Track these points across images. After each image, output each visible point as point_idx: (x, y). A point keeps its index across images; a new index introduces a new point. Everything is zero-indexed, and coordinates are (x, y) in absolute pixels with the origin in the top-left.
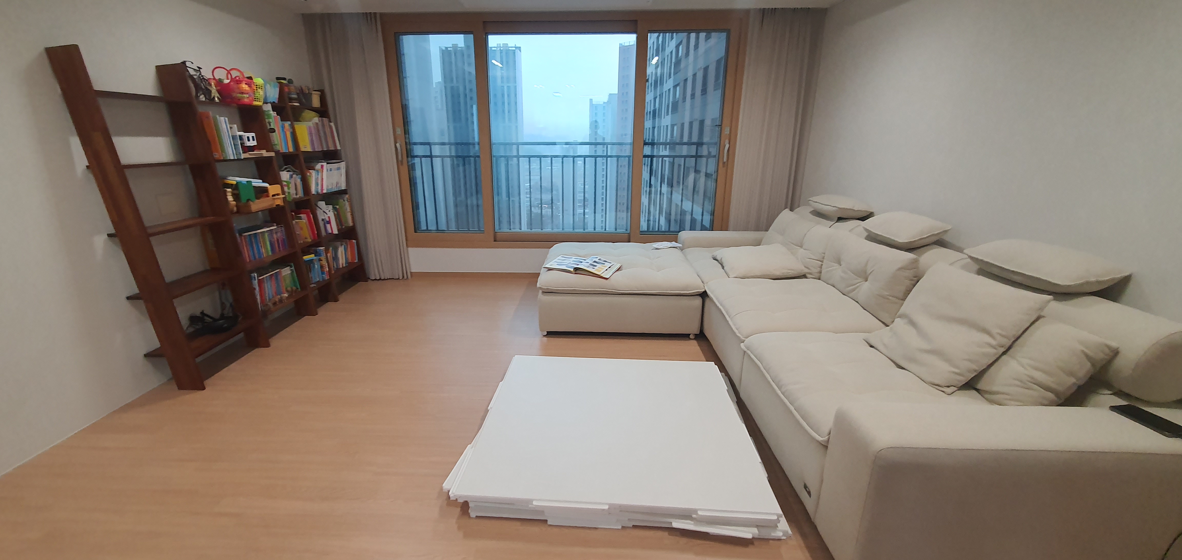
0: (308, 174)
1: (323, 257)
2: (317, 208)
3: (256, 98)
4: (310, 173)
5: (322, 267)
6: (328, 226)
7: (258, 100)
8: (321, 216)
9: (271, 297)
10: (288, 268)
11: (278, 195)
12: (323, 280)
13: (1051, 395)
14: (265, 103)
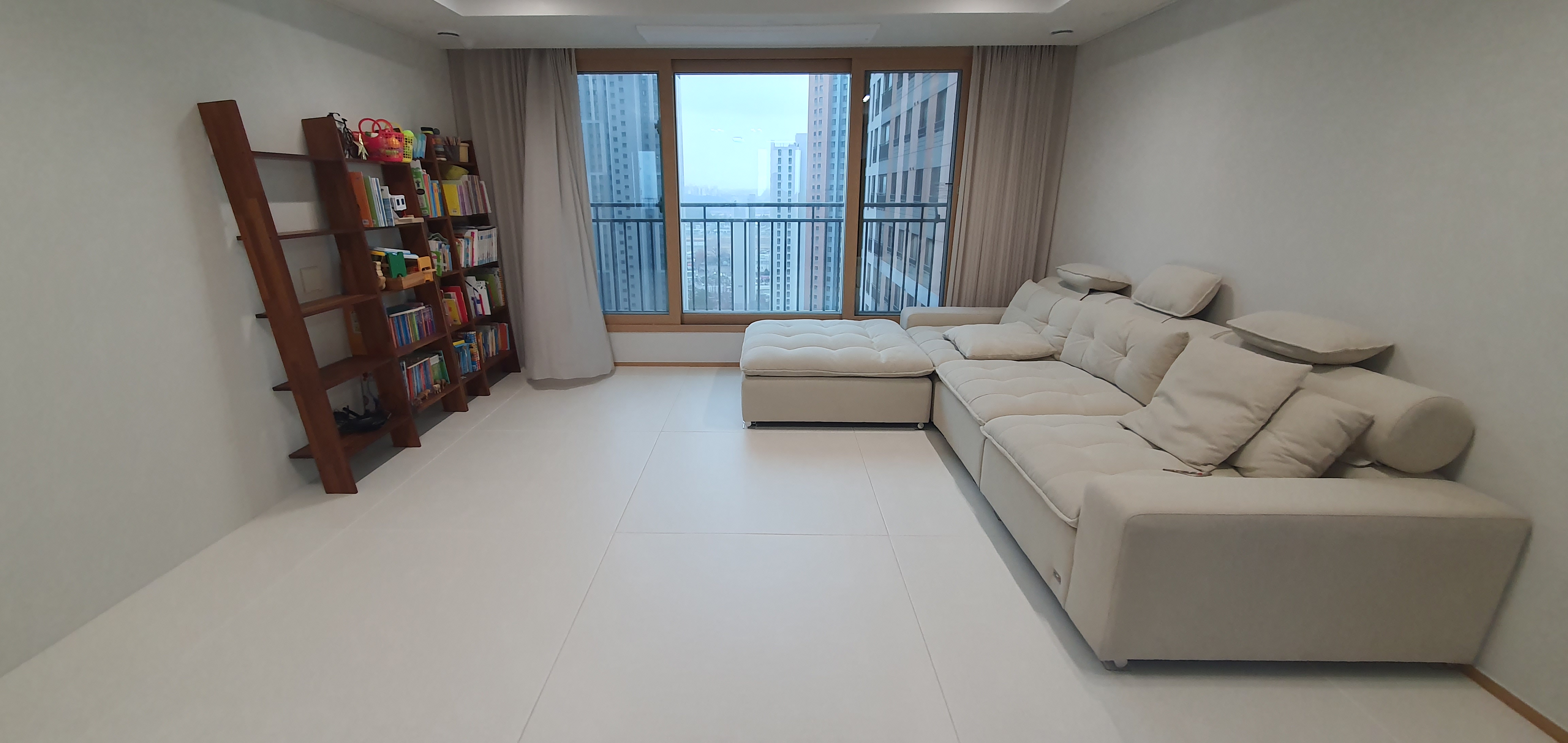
0: (457, 243)
1: (474, 344)
2: (467, 285)
3: (405, 153)
4: (459, 242)
5: (472, 355)
6: (479, 306)
7: (408, 156)
8: (471, 293)
9: (419, 391)
10: (437, 356)
11: (428, 268)
12: (473, 371)
13: (1307, 468)
14: (414, 159)
